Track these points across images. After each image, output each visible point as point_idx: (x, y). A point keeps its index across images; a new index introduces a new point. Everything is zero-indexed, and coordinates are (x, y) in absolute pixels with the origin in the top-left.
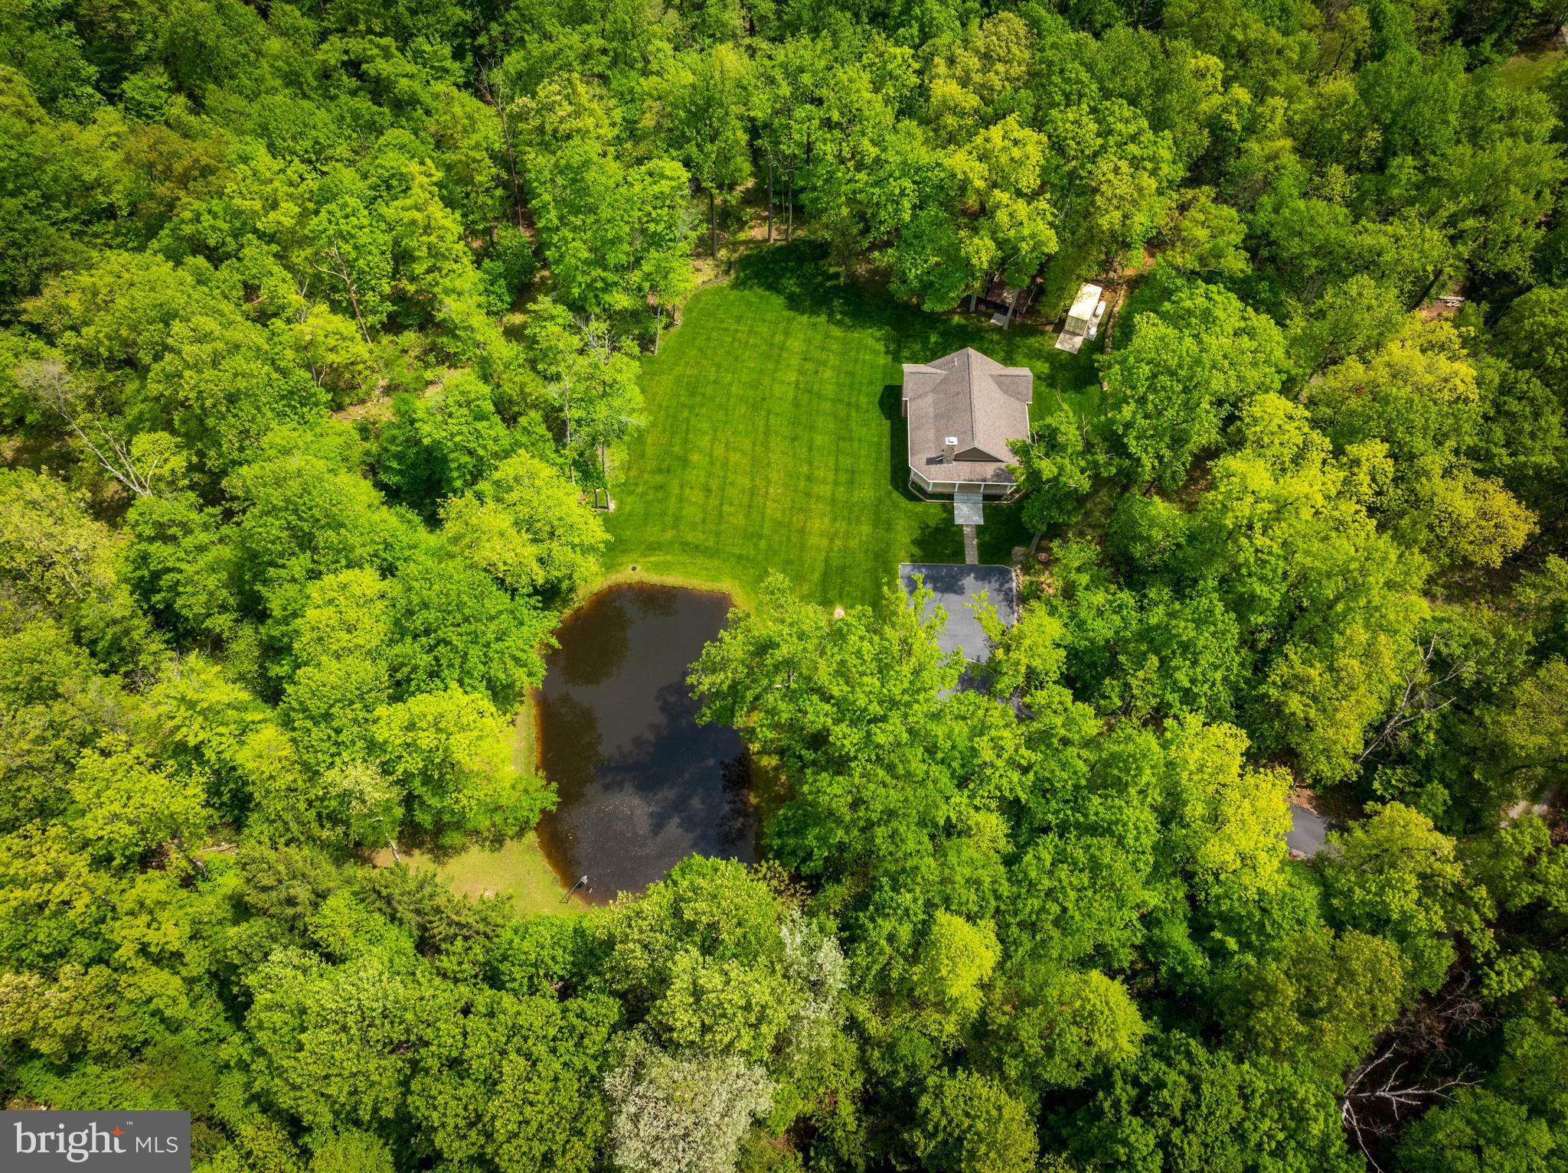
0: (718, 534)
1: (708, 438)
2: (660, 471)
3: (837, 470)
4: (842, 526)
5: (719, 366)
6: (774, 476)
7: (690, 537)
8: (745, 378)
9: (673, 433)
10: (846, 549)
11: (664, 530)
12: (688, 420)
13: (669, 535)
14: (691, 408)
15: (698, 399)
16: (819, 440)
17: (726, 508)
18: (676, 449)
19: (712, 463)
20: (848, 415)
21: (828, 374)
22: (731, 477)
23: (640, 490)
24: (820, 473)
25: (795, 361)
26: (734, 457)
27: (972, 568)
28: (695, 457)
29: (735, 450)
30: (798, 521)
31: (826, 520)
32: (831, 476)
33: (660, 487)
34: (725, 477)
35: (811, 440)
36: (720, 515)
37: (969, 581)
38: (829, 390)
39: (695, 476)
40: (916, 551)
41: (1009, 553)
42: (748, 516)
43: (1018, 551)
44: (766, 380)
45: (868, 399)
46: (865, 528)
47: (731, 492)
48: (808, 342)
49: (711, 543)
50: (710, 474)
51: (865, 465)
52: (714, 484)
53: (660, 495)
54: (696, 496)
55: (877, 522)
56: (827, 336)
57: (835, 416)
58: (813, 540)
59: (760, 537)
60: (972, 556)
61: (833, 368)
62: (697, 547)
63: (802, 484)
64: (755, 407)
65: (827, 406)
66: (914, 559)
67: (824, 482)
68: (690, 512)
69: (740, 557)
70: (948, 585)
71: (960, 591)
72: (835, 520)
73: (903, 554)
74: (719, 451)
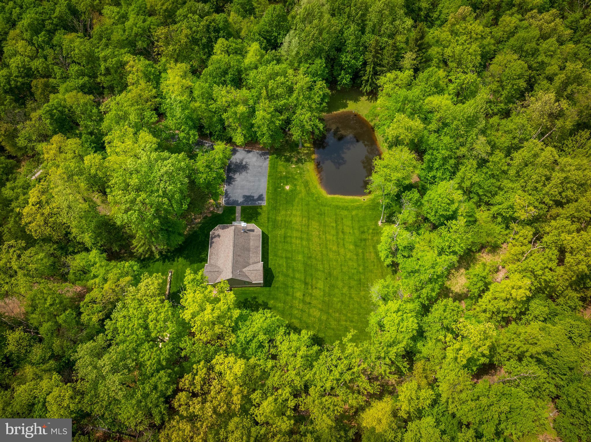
0: (336, 214)
1: (348, 257)
2: (365, 240)
3: (291, 243)
4: (288, 219)
5: (351, 297)
6: (317, 240)
7: (346, 213)
8: (336, 291)
9: (363, 259)
10: (286, 210)
11: (357, 215)
12: (359, 265)
13: (354, 213)
14: (358, 272)
15: (356, 278)
16: (300, 257)
17: (334, 225)
18: (360, 251)
19: (344, 245)
20: (287, 270)
21: (299, 294)
22: (335, 238)
23: (371, 231)
24: (298, 242)
25: (314, 302)
26: (334, 248)
27: (238, 205)
28: (352, 247)
29: (335, 252)
30: (305, 221)
31: (294, 221)
32: (294, 240)
33: (363, 232)
34: (337, 238)
35: (304, 257)
36: (336, 222)
37: (241, 200)
38: (298, 285)
39: (349, 239)
40: (259, 210)
41: (224, 211)
42: (325, 222)
43: (220, 212)
44: (327, 290)
45: (279, 279)
46: (279, 218)
47: (333, 232)
48: (309, 315)
49: (338, 211)
50: (343, 240)
51: (280, 246)
52: (341, 235)
53: (362, 229)
54: (347, 230)
55: (275, 221)
56: (300, 320)
57: (294, 270)
58: (299, 213)
59: (318, 214)
60: (238, 209)
61: (296, 298)
62: (343, 209)
63: (305, 236)
64: (330, 274)
65: (297, 275)
66: (260, 207)
67: (296, 238)
68: (349, 223)
69: (325, 206)
70: (248, 198)
71: (244, 196)
72: (291, 221)
73: (264, 209)
74: (342, 251)
